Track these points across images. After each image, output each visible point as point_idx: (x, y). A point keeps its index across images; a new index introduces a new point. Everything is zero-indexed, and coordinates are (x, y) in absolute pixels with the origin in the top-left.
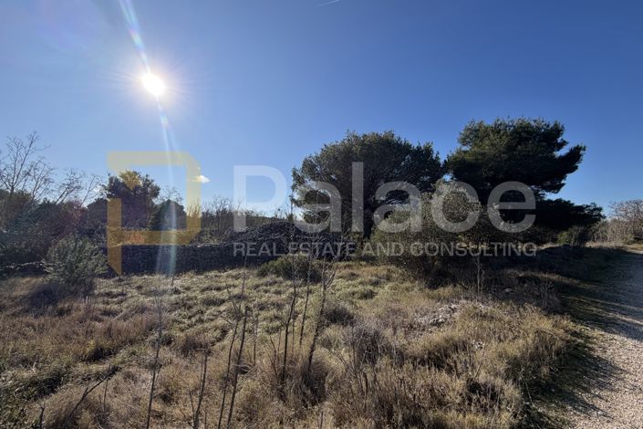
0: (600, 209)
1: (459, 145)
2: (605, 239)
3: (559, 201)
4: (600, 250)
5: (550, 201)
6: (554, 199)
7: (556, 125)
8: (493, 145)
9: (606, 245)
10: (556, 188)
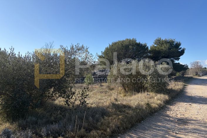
0: (188, 66)
1: (153, 44)
2: (188, 74)
3: (179, 63)
4: (187, 77)
5: (176, 63)
6: (177, 63)
7: (179, 43)
8: (165, 47)
9: (189, 76)
10: (178, 59)
